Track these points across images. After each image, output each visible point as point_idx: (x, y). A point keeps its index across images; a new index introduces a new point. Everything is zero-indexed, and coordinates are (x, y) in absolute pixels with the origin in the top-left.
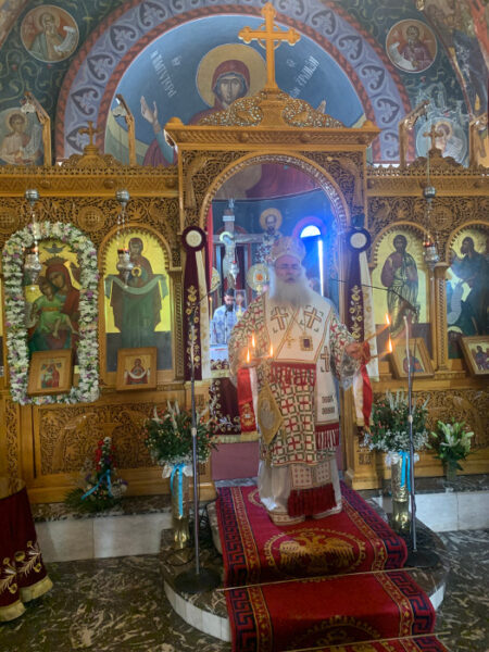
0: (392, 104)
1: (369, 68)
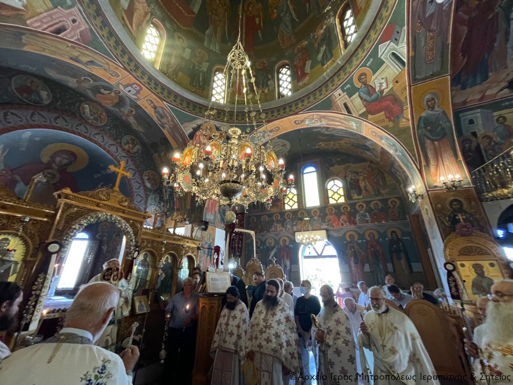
0: (141, 197)
1: (137, 182)
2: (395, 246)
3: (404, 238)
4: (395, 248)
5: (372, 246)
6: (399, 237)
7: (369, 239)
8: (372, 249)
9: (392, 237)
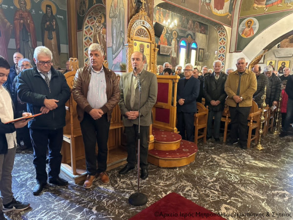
2: (48, 23)
3: (58, 16)
4: (47, 26)
5: (22, 18)
6: (54, 13)
7: (18, 7)
8: (22, 21)
9: (46, 11)
